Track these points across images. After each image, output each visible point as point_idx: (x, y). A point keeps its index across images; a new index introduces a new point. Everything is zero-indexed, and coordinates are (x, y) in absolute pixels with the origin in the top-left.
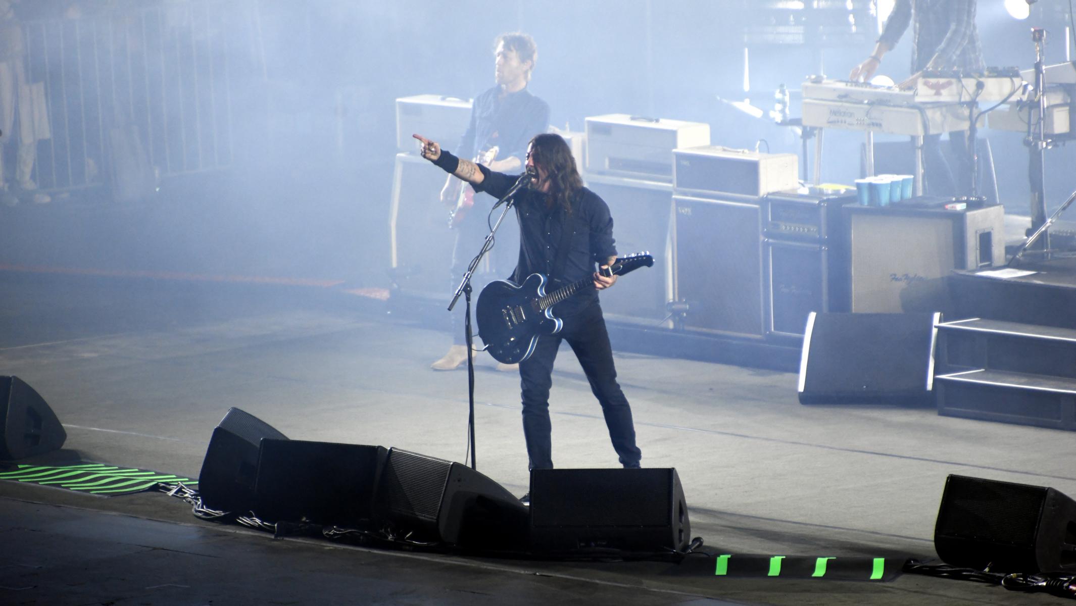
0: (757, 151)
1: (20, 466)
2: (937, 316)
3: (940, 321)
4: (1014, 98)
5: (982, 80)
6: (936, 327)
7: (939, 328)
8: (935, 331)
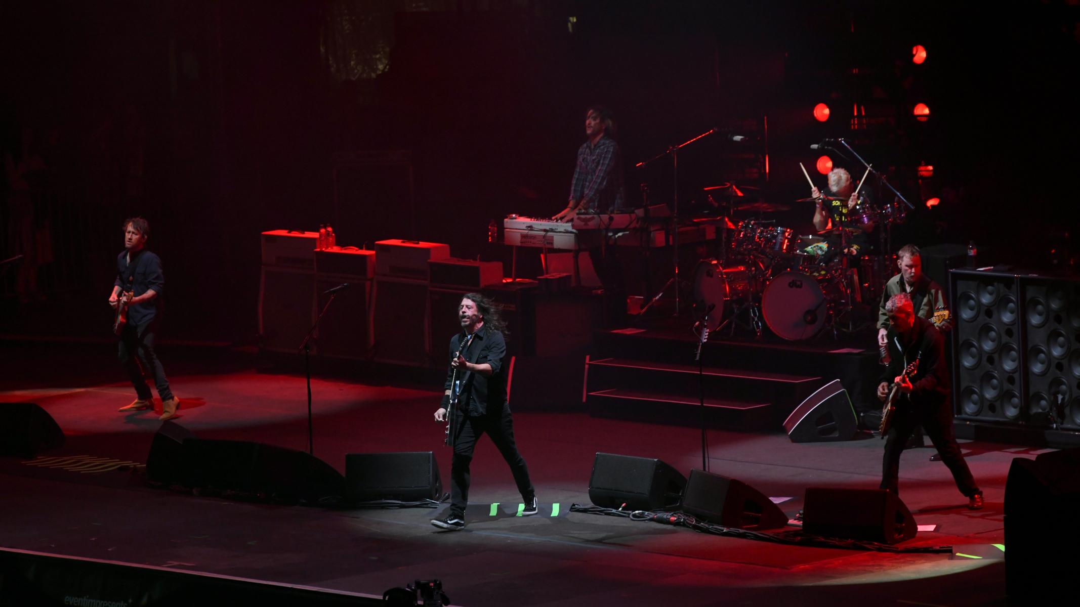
0: (478, 260)
1: (39, 457)
2: (588, 357)
3: (590, 361)
4: (632, 226)
5: (612, 215)
6: (587, 364)
7: (589, 364)
8: (587, 366)
